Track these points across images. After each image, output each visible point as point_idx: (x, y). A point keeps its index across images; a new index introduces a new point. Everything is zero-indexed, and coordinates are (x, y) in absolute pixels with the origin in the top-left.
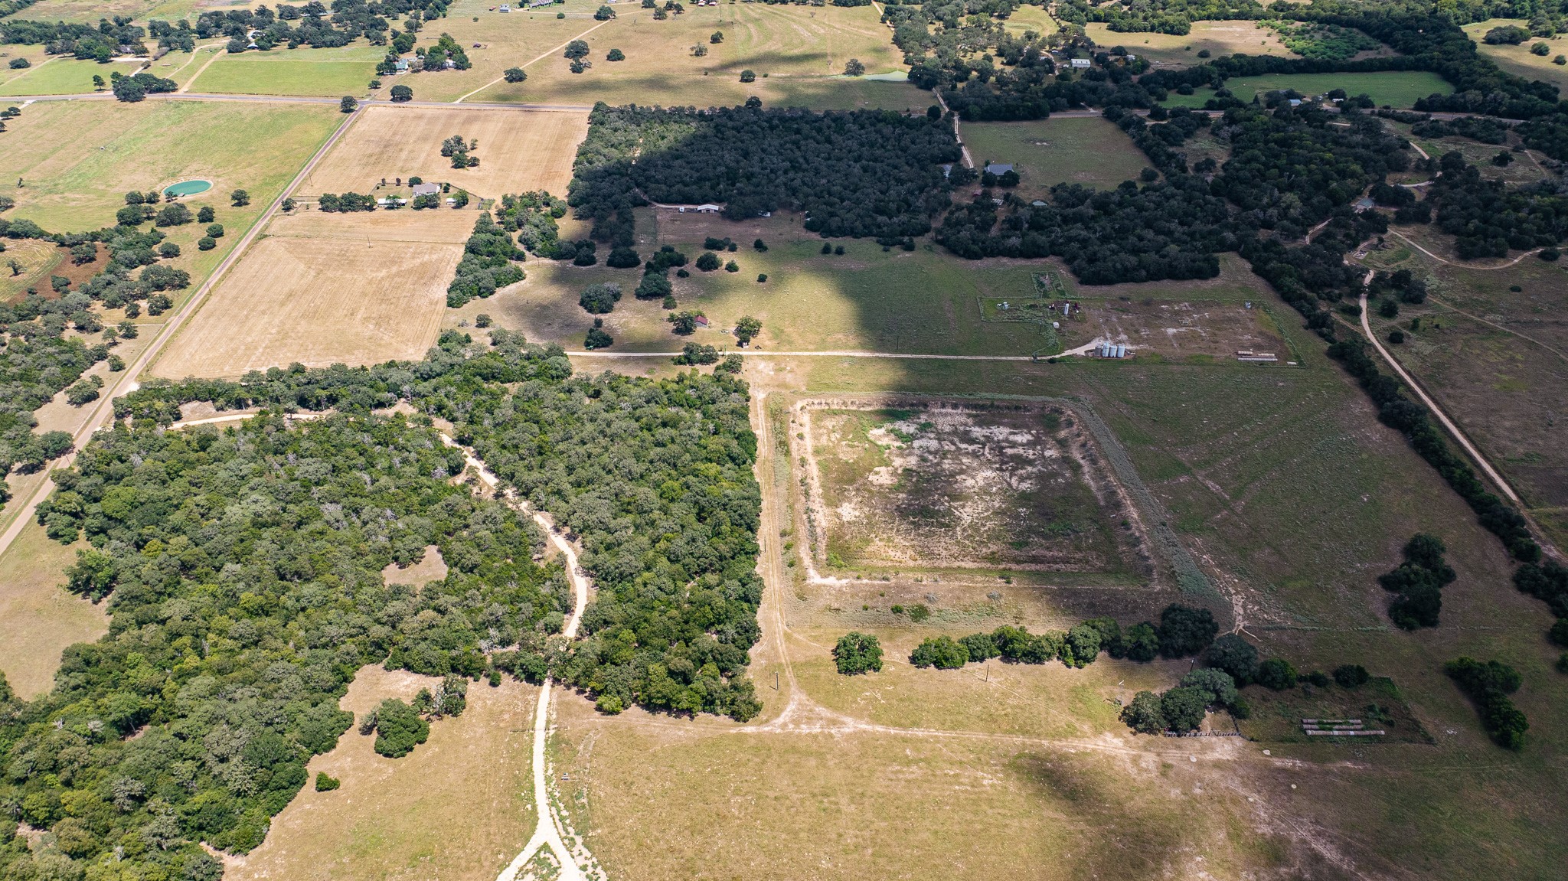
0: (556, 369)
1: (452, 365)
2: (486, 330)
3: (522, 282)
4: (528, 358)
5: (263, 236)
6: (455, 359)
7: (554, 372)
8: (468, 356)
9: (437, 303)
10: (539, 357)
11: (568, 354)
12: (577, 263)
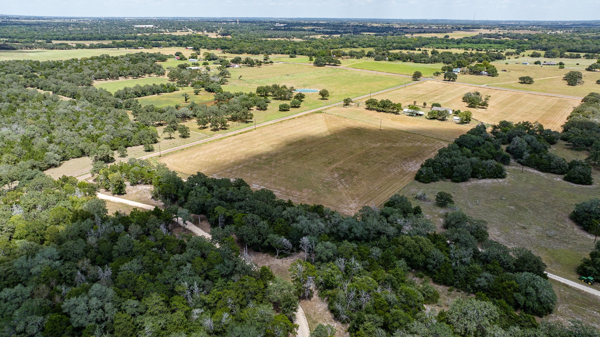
0: (527, 294)
1: (379, 233)
2: (442, 211)
3: (500, 180)
4: (485, 260)
5: (320, 112)
6: (391, 230)
7: (522, 299)
8: (407, 229)
9: (407, 174)
10: (502, 265)
11: (550, 275)
12: (566, 179)
